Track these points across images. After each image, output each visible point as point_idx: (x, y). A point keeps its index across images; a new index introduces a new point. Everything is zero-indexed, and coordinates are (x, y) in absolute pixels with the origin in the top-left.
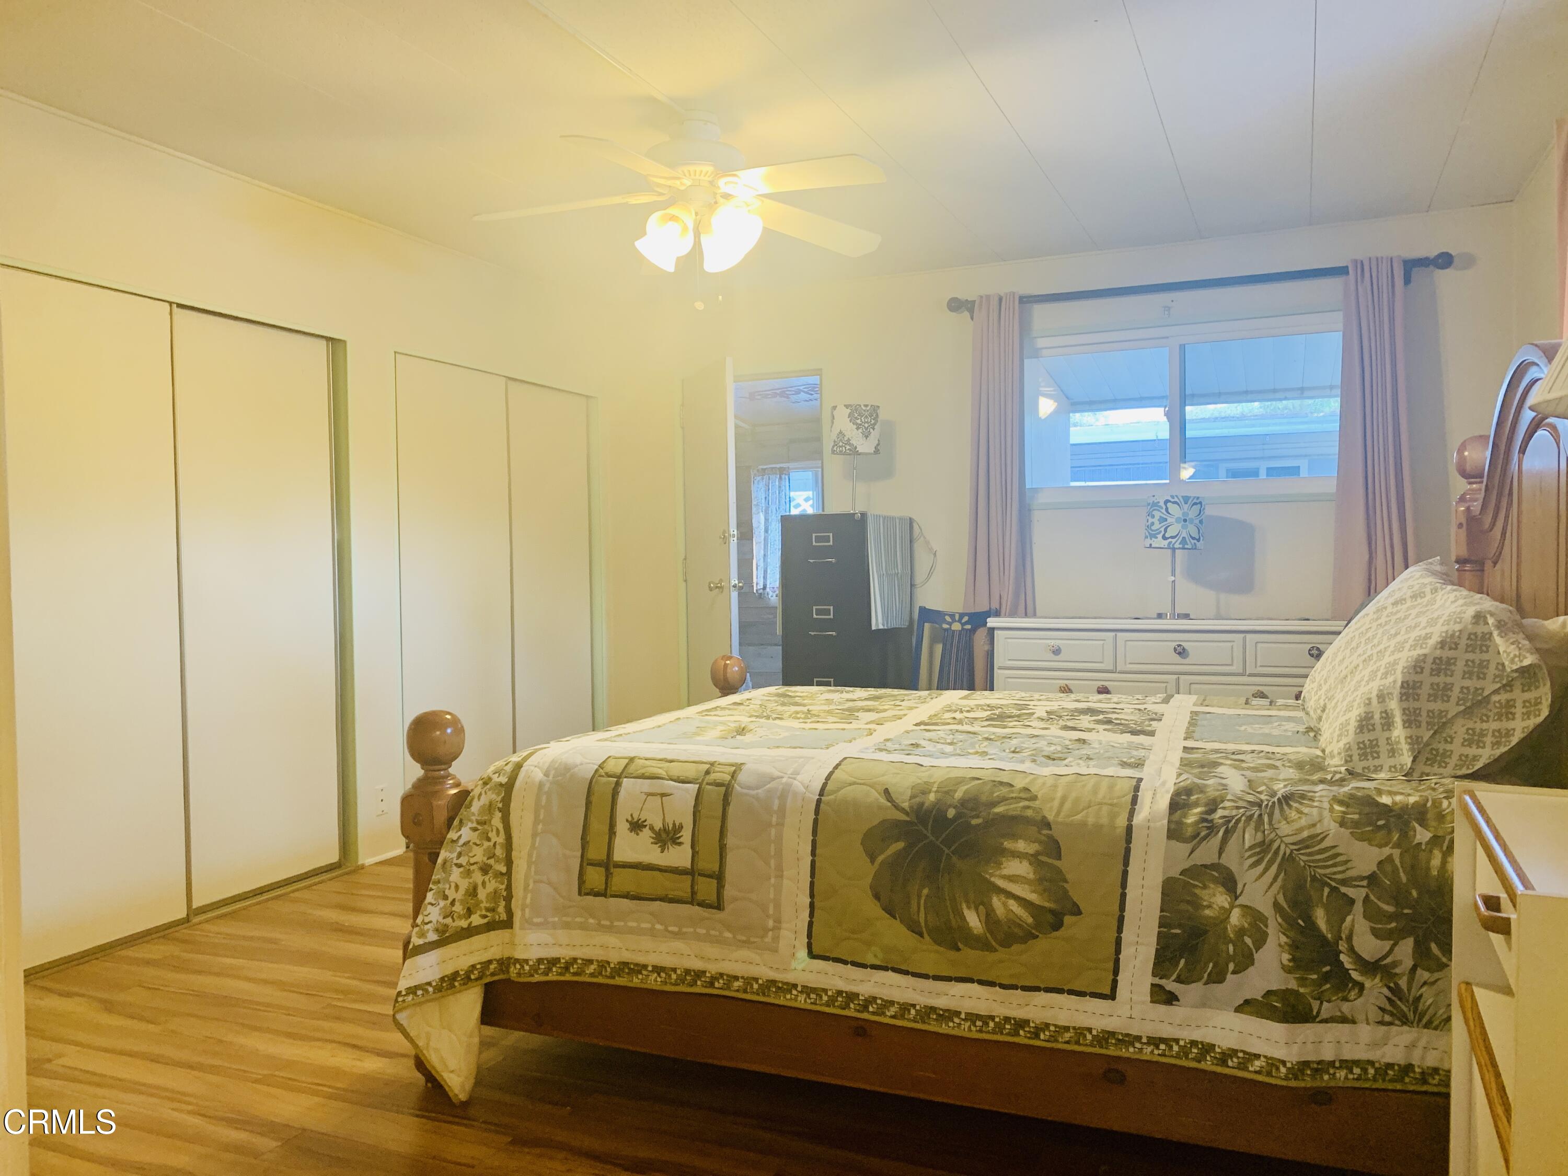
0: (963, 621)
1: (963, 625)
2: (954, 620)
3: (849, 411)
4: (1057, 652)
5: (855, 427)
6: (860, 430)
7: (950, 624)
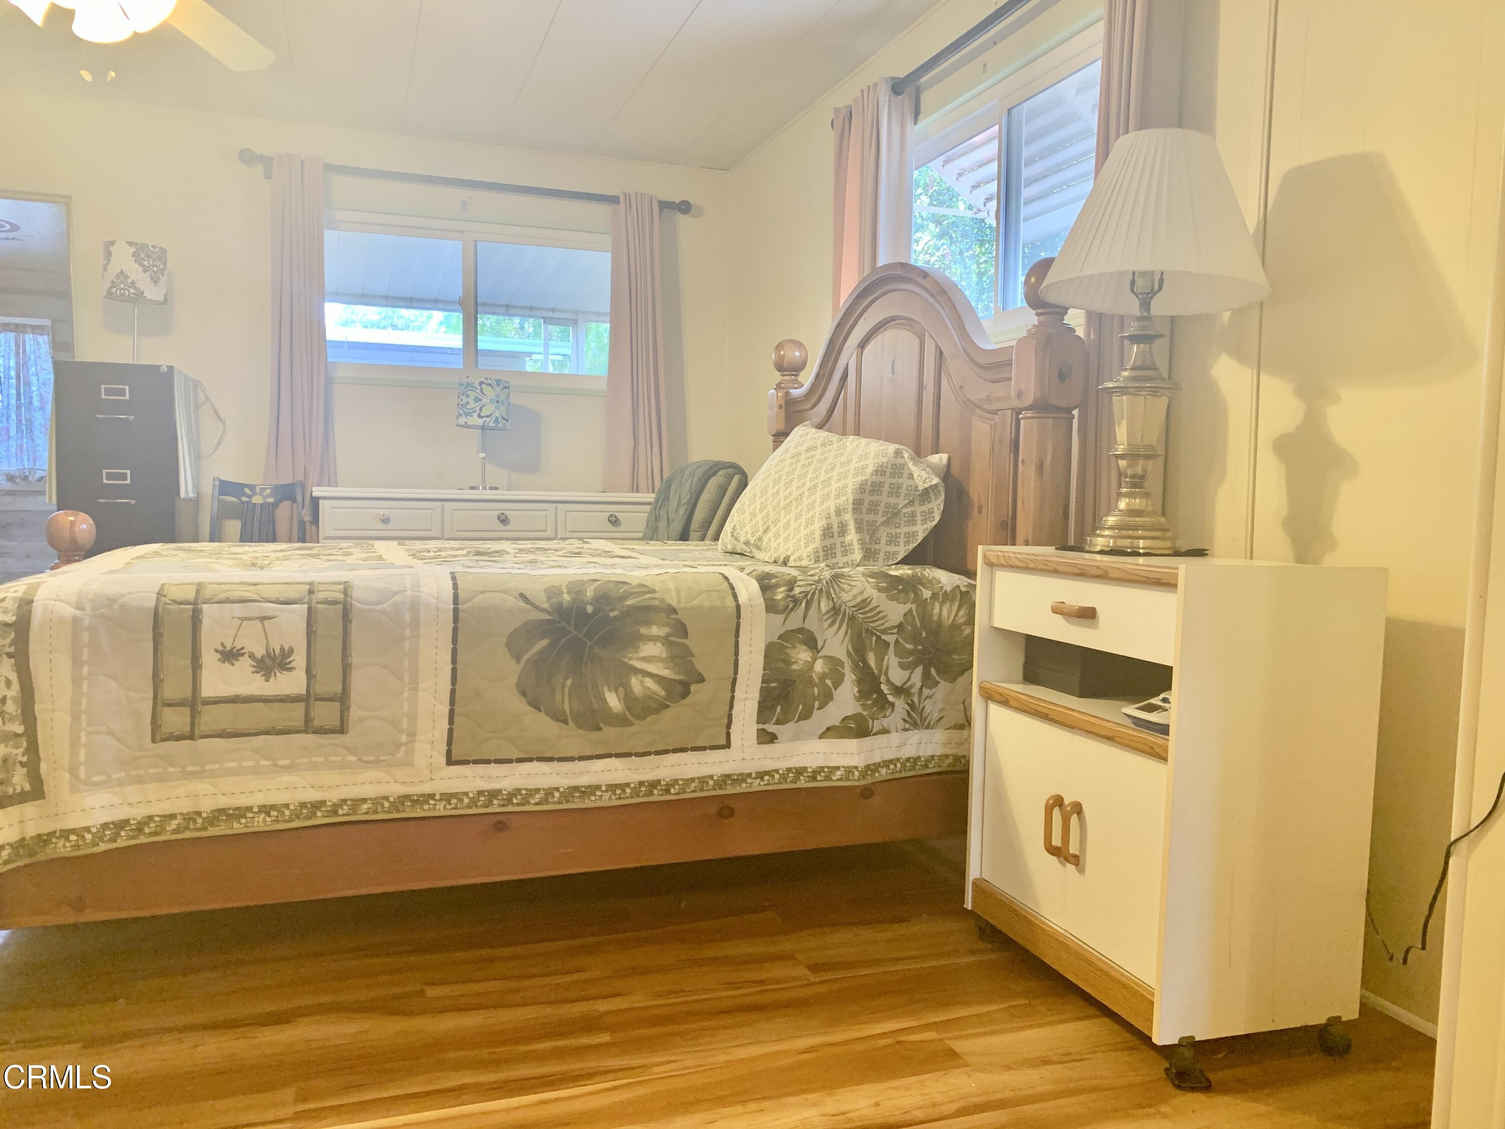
0: (265, 494)
1: (265, 498)
2: (255, 493)
3: (133, 249)
4: (386, 521)
5: (141, 268)
6: (148, 274)
7: (250, 497)
